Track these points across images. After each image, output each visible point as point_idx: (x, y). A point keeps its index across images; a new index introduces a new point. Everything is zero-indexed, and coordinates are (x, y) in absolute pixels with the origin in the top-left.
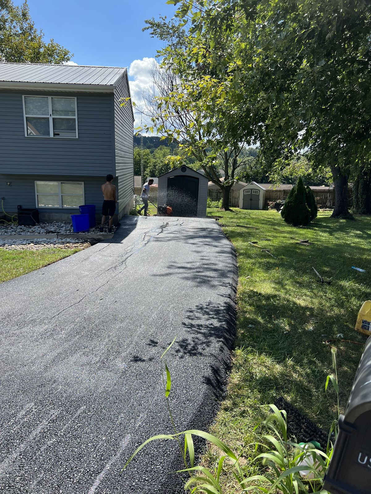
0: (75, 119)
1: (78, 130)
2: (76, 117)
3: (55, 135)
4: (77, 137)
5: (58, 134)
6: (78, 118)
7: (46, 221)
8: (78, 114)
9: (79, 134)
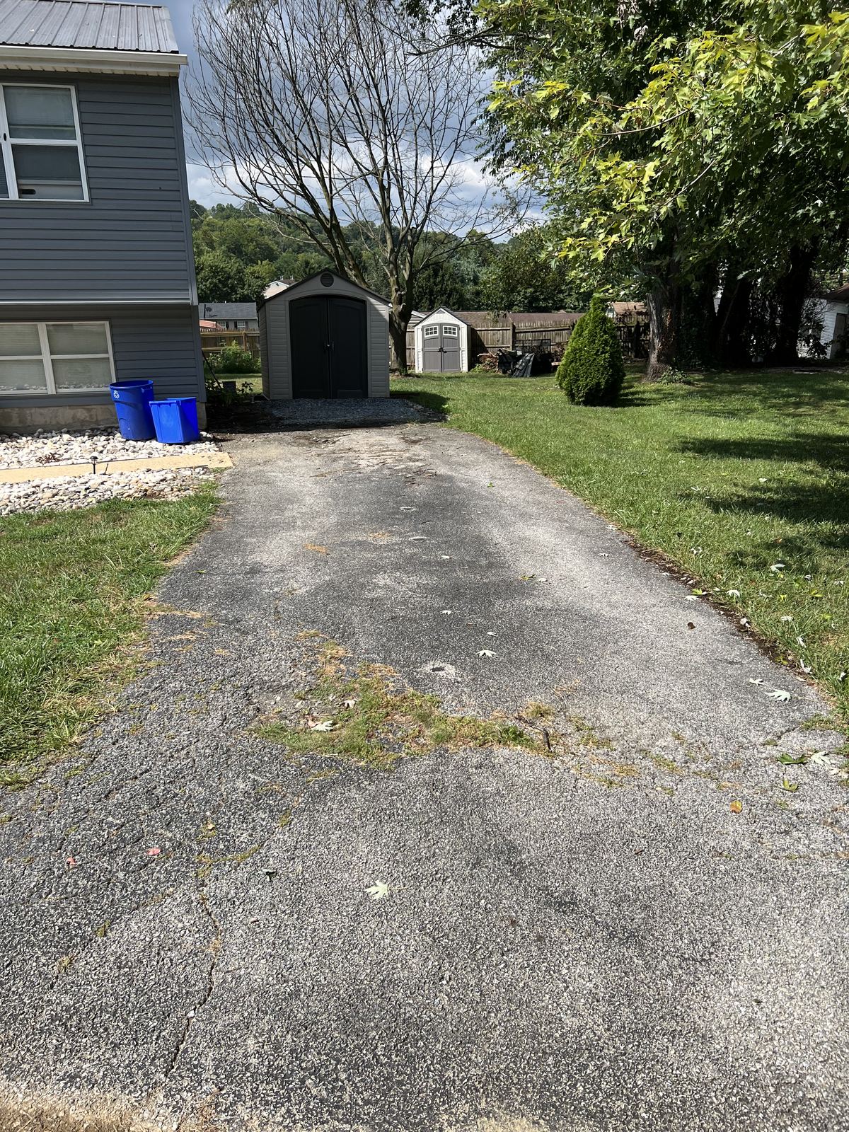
0: (76, 148)
1: (88, 178)
2: (78, 142)
3: (22, 192)
4: (87, 199)
5: (31, 192)
6: (84, 146)
7: (16, 429)
8: (83, 135)
9: (90, 189)
